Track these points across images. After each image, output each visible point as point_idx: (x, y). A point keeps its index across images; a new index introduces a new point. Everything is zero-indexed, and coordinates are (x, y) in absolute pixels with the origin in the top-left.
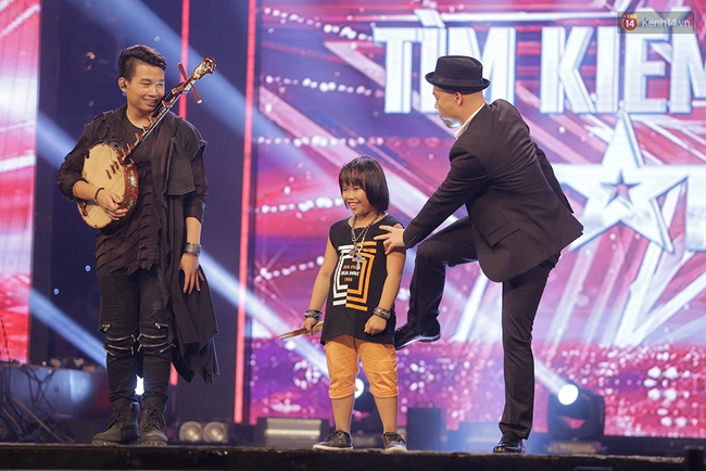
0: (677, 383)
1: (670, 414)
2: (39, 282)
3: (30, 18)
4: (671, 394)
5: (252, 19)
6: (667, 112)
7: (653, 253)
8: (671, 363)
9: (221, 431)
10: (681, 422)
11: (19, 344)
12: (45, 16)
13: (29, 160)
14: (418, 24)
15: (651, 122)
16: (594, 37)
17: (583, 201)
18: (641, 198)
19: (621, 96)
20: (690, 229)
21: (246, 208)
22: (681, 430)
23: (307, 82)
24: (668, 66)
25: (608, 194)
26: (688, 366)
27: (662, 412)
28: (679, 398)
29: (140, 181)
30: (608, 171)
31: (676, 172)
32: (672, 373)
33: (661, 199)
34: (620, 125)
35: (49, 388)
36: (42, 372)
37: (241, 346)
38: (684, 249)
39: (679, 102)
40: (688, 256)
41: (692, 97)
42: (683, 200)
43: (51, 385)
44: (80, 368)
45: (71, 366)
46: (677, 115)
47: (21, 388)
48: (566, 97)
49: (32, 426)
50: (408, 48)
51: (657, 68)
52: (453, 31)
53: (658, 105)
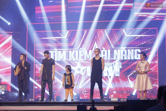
0: (86, 92)
1: (85, 96)
2: (12, 82)
3: (11, 51)
4: (85, 94)
5: (35, 50)
6: (84, 60)
7: (83, 77)
8: (85, 90)
9: (34, 100)
10: (87, 97)
11: (10, 90)
12: (12, 50)
13: (11, 68)
14: (54, 50)
15: (82, 61)
16: (75, 51)
17: (74, 71)
18: (81, 70)
19: (79, 59)
20: (87, 74)
21: (34, 73)
22: (87, 98)
23: (41, 57)
24: (84, 55)
25: (77, 70)
26: (87, 90)
27: (84, 96)
28: (86, 94)
29: (21, 70)
30: (77, 67)
31: (85, 67)
32: (85, 91)
33: (84, 70)
34: (79, 62)
35: (13, 95)
36: (13, 93)
37: (34, 89)
38: (86, 76)
39: (85, 59)
40: (87, 77)
41: (87, 58)
42: (86, 71)
43: (14, 94)
44: (17, 92)
45: (16, 92)
46: (85, 61)
47: (10, 95)
48: (72, 59)
49: (12, 99)
50: (53, 53)
51: (83, 55)
52: (58, 51)
53: (83, 59)
